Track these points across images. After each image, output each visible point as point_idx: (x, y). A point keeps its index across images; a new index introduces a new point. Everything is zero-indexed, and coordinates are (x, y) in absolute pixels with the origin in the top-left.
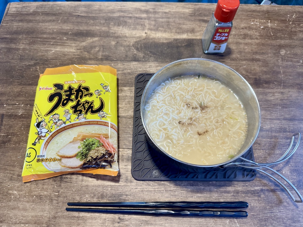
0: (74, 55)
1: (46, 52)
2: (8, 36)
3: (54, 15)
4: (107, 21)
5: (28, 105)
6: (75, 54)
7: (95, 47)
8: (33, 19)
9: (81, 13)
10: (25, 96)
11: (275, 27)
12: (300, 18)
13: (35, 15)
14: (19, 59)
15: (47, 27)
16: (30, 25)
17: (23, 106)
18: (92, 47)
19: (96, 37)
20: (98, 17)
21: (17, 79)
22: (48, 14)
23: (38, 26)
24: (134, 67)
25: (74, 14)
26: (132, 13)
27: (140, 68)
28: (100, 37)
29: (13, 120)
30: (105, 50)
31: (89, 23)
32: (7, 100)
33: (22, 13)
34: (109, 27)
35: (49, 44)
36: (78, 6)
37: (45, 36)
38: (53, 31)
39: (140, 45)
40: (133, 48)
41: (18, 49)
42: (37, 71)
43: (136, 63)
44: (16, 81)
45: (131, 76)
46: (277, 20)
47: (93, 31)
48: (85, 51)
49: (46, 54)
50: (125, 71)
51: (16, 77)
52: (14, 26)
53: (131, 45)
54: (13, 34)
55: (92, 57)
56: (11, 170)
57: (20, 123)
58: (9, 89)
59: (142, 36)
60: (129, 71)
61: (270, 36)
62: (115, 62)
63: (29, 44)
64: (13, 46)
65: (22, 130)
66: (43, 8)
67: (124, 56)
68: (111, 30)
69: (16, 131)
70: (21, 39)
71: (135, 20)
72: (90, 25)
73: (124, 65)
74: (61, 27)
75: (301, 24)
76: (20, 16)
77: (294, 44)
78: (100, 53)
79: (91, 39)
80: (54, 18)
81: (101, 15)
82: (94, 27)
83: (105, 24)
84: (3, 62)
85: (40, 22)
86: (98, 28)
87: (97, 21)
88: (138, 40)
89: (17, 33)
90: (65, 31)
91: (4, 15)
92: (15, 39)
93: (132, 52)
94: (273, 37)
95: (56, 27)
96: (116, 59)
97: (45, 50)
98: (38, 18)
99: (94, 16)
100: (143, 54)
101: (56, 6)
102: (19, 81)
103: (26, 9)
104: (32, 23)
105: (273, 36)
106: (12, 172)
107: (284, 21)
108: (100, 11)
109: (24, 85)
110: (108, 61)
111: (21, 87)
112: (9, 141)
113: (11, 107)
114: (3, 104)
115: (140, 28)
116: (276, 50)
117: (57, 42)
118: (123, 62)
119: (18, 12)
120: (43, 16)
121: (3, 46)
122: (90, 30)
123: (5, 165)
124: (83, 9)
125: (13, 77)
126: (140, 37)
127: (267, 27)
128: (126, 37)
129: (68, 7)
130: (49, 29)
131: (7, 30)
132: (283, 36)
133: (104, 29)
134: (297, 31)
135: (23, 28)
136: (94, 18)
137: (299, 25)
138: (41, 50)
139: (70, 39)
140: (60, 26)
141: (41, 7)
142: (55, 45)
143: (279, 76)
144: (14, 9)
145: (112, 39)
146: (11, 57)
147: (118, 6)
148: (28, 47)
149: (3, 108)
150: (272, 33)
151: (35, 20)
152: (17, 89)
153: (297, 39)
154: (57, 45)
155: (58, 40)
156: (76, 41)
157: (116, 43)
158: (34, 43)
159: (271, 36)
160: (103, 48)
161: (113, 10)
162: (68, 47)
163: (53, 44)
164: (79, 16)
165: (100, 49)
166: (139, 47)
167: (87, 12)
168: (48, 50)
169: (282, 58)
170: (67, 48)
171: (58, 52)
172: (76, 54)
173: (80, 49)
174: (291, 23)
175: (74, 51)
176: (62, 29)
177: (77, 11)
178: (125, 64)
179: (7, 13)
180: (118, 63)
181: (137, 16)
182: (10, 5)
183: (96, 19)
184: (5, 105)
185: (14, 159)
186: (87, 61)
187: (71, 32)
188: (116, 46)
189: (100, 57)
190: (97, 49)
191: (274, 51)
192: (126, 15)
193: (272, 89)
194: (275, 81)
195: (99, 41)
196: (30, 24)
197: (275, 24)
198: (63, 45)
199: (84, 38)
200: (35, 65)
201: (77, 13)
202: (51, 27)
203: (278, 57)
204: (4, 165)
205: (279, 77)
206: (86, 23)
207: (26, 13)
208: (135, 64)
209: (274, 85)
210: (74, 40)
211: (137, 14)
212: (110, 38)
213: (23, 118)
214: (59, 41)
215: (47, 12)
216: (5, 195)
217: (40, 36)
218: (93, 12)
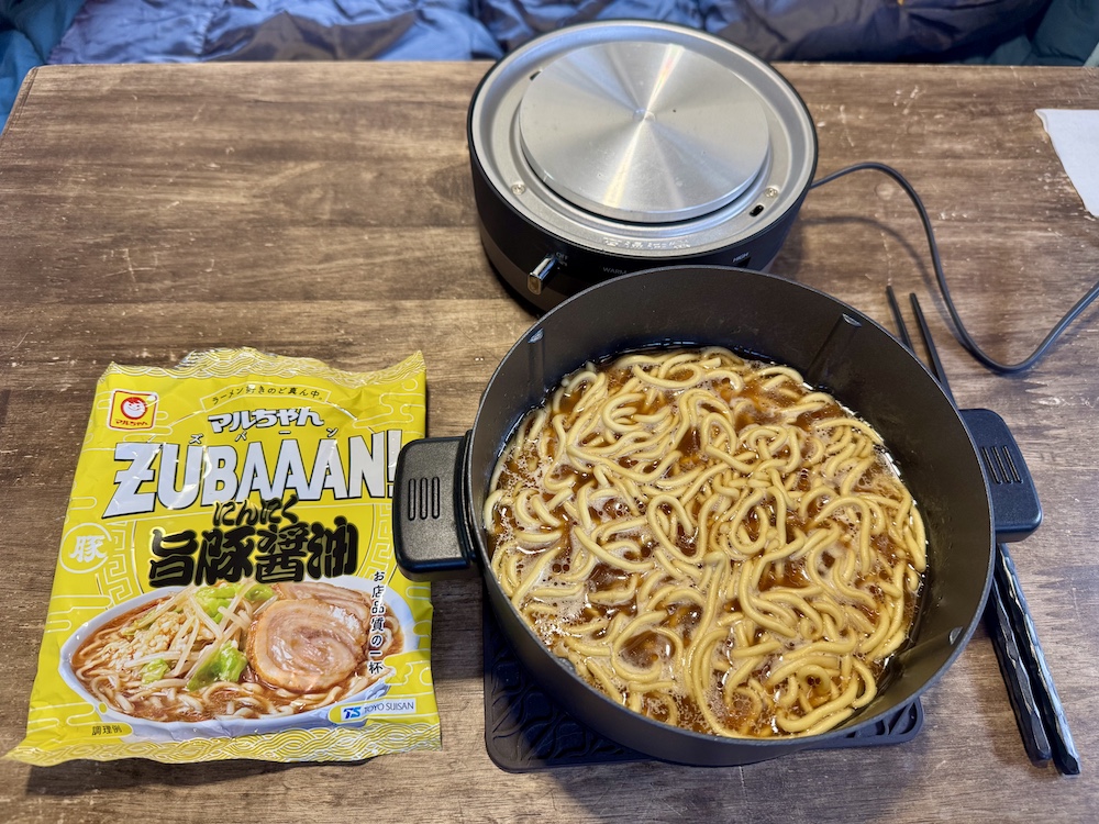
0: (242, 212)
1: (152, 207)
2: (27, 163)
3: (180, 99)
4: (347, 116)
5: (93, 359)
6: (246, 209)
7: (310, 188)
8: (111, 111)
9: (263, 94)
10: (83, 334)
11: (857, 123)
12: (932, 99)
13: (116, 100)
14: (62, 228)
15: (155, 133)
16: (100, 130)
17: (75, 366)
18: (300, 190)
19: (313, 160)
20: (317, 104)
21: (56, 287)
22: (159, 97)
23: (128, 132)
24: (433, 242)
25: (241, 96)
26: (424, 93)
27: (454, 246)
28: (325, 160)
29: (40, 407)
30: (340, 196)
31: (292, 123)
32: (22, 349)
33: (74, 95)
34: (353, 132)
35: (163, 184)
36: (254, 74)
37: (149, 160)
38: (175, 145)
39: (450, 180)
40: (431, 190)
41: (61, 200)
42: (122, 260)
43: (440, 231)
44: (54, 291)
45: (426, 270)
46: (865, 104)
47: (304, 143)
48: (278, 202)
49: (152, 210)
50: (407, 255)
51: (51, 280)
52: (49, 134)
53: (424, 181)
54: (44, 157)
55: (299, 215)
56: (30, 560)
57: (65, 416)
58: (28, 316)
59: (458, 155)
60: (418, 254)
61: (846, 149)
62: (375, 229)
63: (98, 184)
64: (44, 190)
65: (71, 436)
66: (144, 82)
67: (403, 212)
68: (360, 139)
69: (49, 440)
70: (71, 171)
71: (433, 111)
72: (294, 126)
73: (402, 237)
74: (200, 132)
75: (936, 114)
76: (69, 104)
77: (919, 168)
78: (327, 207)
79: (296, 166)
80: (178, 108)
81: (329, 98)
82: (306, 133)
83: (342, 125)
84: (11, 238)
85: (132, 121)
86: (317, 134)
87: (317, 115)
88: (445, 166)
89: (57, 152)
90: (214, 145)
91: (17, 101)
92: (52, 171)
93: (428, 199)
94: (855, 150)
95: (186, 134)
96: (377, 220)
97: (150, 201)
98: (126, 110)
99: (304, 103)
100: (462, 207)
101: (184, 74)
102: (61, 291)
103: (87, 84)
104: (106, 125)
105: (856, 147)
106: (34, 565)
107: (886, 107)
108: (325, 86)
109: (78, 302)
110: (352, 228)
111: (69, 308)
112: (27, 470)
113: (35, 370)
114: (7, 361)
115: (451, 134)
116: (866, 186)
117: (187, 177)
118: (398, 229)
119: (61, 94)
120: (143, 105)
121: (11, 191)
122: (292, 142)
123: (12, 545)
124: (272, 82)
125: (42, 280)
126: (450, 159)
127: (838, 124)
128: (406, 158)
129: (222, 77)
130: (164, 140)
131: (25, 144)
132: (884, 146)
133: (336, 136)
134: (925, 132)
135: (76, 139)
136: (305, 108)
137: (930, 116)
138: (138, 200)
139: (228, 167)
140: (197, 132)
141: (138, 79)
142: (183, 184)
143: (880, 256)
144: (48, 86)
145: (363, 164)
146: (36, 222)
147: (382, 73)
148: (92, 193)
149: (9, 373)
150: (853, 140)
151: (115, 116)
152: (55, 315)
153: (927, 156)
154: (189, 185)
155: (193, 170)
156: (250, 171)
157: (376, 178)
158: (112, 180)
159: (849, 148)
160: (336, 192)
161: (367, 83)
162: (222, 189)
163: (174, 184)
164: (257, 101)
165: (326, 192)
166: (448, 186)
167: (283, 92)
168: (158, 201)
169: (885, 208)
170: (222, 193)
171: (189, 206)
172: (251, 210)
173: (262, 196)
174: (906, 111)
175: (243, 201)
176: (204, 140)
177: (251, 89)
178: (407, 234)
179: (26, 96)
180: (385, 233)
181: (442, 98)
182: (35, 73)
183: (312, 111)
184: (14, 364)
185: (43, 524)
186: (284, 229)
187: (234, 147)
188: (375, 185)
189: (326, 217)
190: (316, 194)
191: (861, 190)
192: (404, 96)
193: (859, 292)
194: (869, 271)
195: (321, 171)
196: (100, 126)
197: (860, 114)
198: (206, 183)
199: (274, 164)
200: (116, 243)
201: (252, 93)
202: (168, 135)
203: (873, 203)
204: (7, 544)
205: (880, 261)
206: (281, 120)
207: (87, 95)
208: (436, 235)
209: (864, 282)
210: (243, 169)
211: (440, 93)
212: (357, 163)
213: (74, 398)
214: (193, 174)
215: (155, 91)
216: (8, 639)
217: (132, 160)
218: (303, 91)
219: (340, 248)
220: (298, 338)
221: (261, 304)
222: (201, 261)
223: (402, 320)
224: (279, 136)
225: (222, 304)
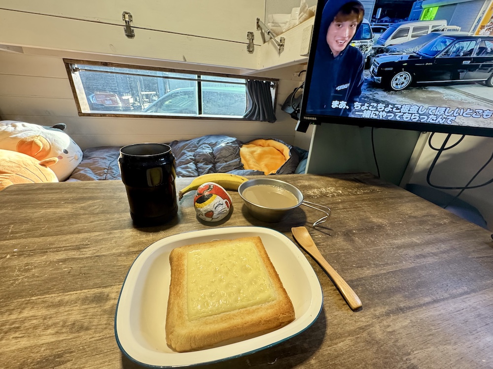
0: (66, 213)
3: (60, 189)
6: (68, 212)
7: (94, 206)
8: (33, 192)
9: (89, 187)
13: (37, 190)
15: (46, 197)
16: (26, 197)
18: (90, 206)
19: (99, 200)
23: (36, 197)
25: (82, 187)
28: (103, 199)
30: (104, 207)
35: (40, 208)
36: (88, 183)
37: (39, 203)
38: (52, 199)
42: (8, 228)
45: (126, 222)
47: (98, 196)
48: (81, 210)
49: (31, 215)
50: (120, 219)
52: (5, 199)
55: (87, 212)
62: (112, 214)
63: (14, 209)
66: (50, 186)
67: (123, 209)
70: (6, 207)
72: (96, 193)
76: (18, 191)
78: (98, 210)
79: (92, 201)
80: (58, 191)
82: (99, 194)
83: (112, 192)
85: (40, 194)
86: (102, 194)
89: (6, 202)
90: (66, 198)
95: (57, 196)
96: (114, 211)
97: (33, 212)
98: (39, 192)
101: (65, 184)
103: (30, 187)
104: (29, 195)
108: (110, 185)
110: (104, 214)
118: (120, 213)
120: (46, 191)
122: (93, 196)
124: (94, 185)
130: (49, 198)
135: (15, 199)
136: (103, 189)
138: (28, 212)
139: (68, 203)
140: (61, 196)
142: (48, 207)
148: (10, 212)
154: (51, 207)
155: (54, 204)
156: (75, 203)
158: (20, 209)
163: (45, 208)
165: (99, 206)
167: (96, 186)
168: (35, 212)
170: (62, 209)
171: (47, 212)
172: (70, 212)
173: (76, 209)
175: (68, 210)
176: (63, 197)
177: (86, 186)
187: (73, 198)
189: (96, 212)
190: (96, 207)
195: (100, 202)
198: (58, 207)
199: (85, 201)
200: (10, 224)
202: (51, 197)
206: (92, 192)
210: (73, 203)
217: (33, 203)
218: (103, 186)
219: (97, 219)
220: (68, 245)
221: (59, 237)
222: (41, 226)
223: (112, 236)
224: (90, 195)
225: (42, 238)
